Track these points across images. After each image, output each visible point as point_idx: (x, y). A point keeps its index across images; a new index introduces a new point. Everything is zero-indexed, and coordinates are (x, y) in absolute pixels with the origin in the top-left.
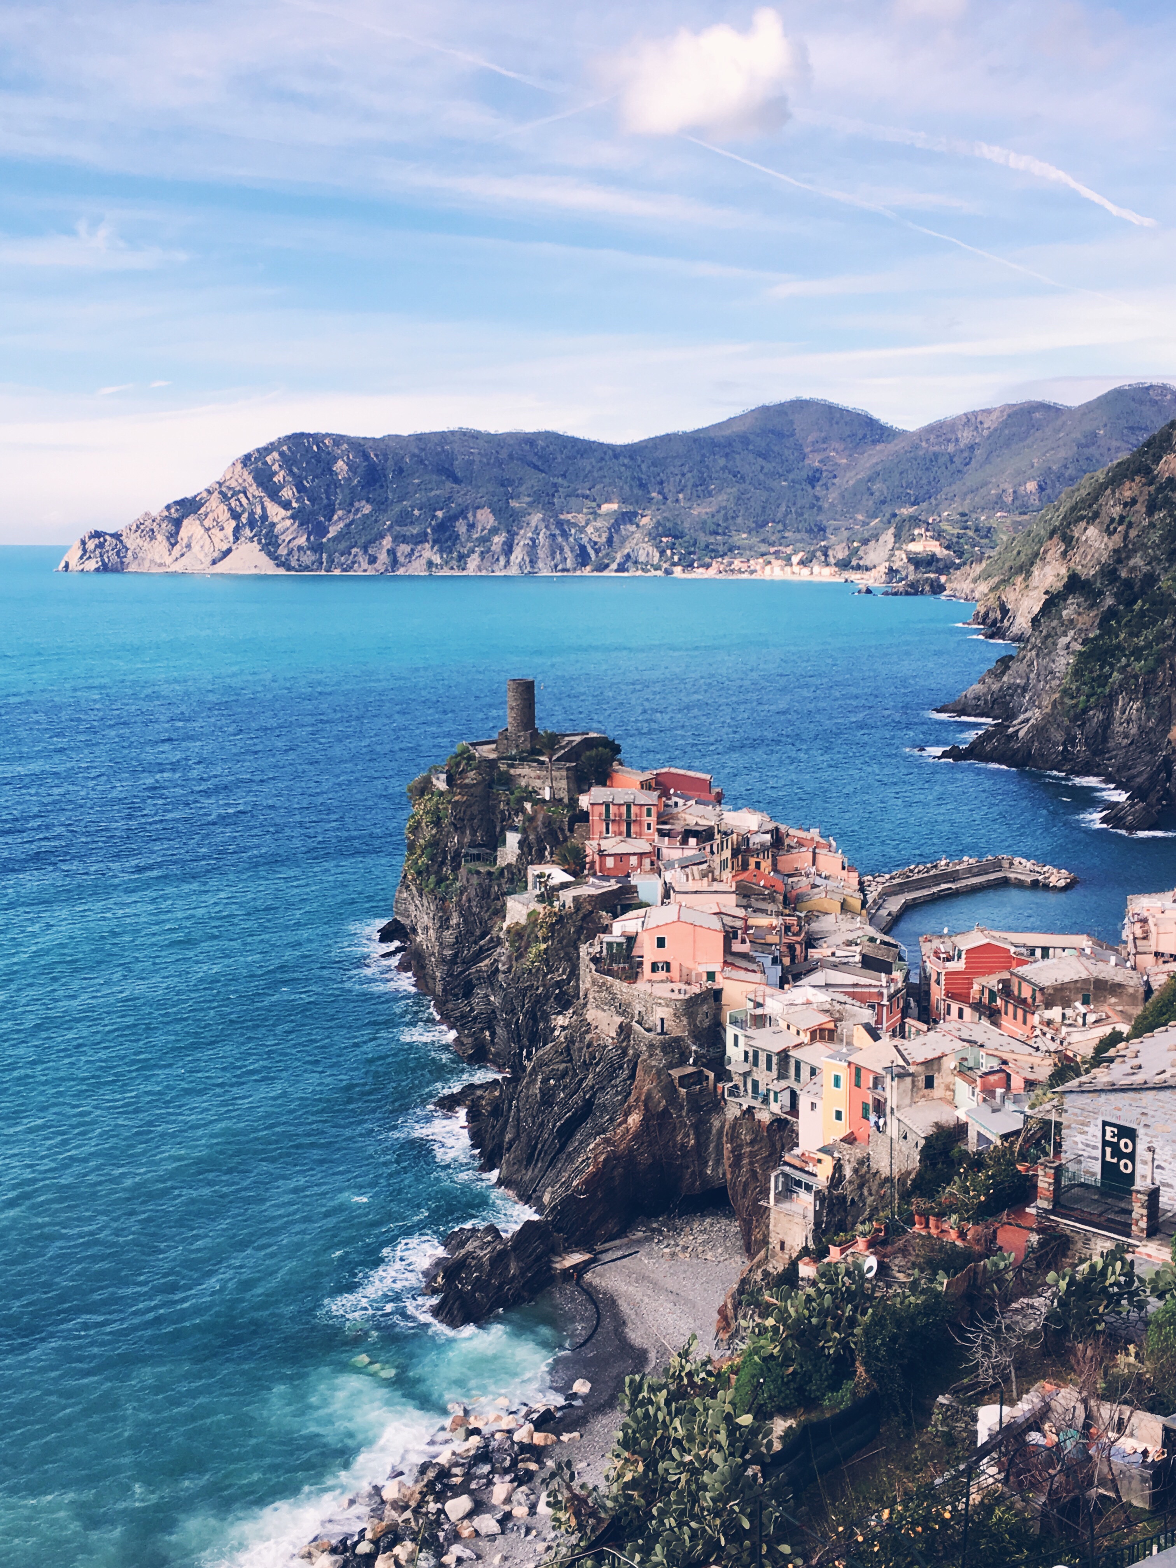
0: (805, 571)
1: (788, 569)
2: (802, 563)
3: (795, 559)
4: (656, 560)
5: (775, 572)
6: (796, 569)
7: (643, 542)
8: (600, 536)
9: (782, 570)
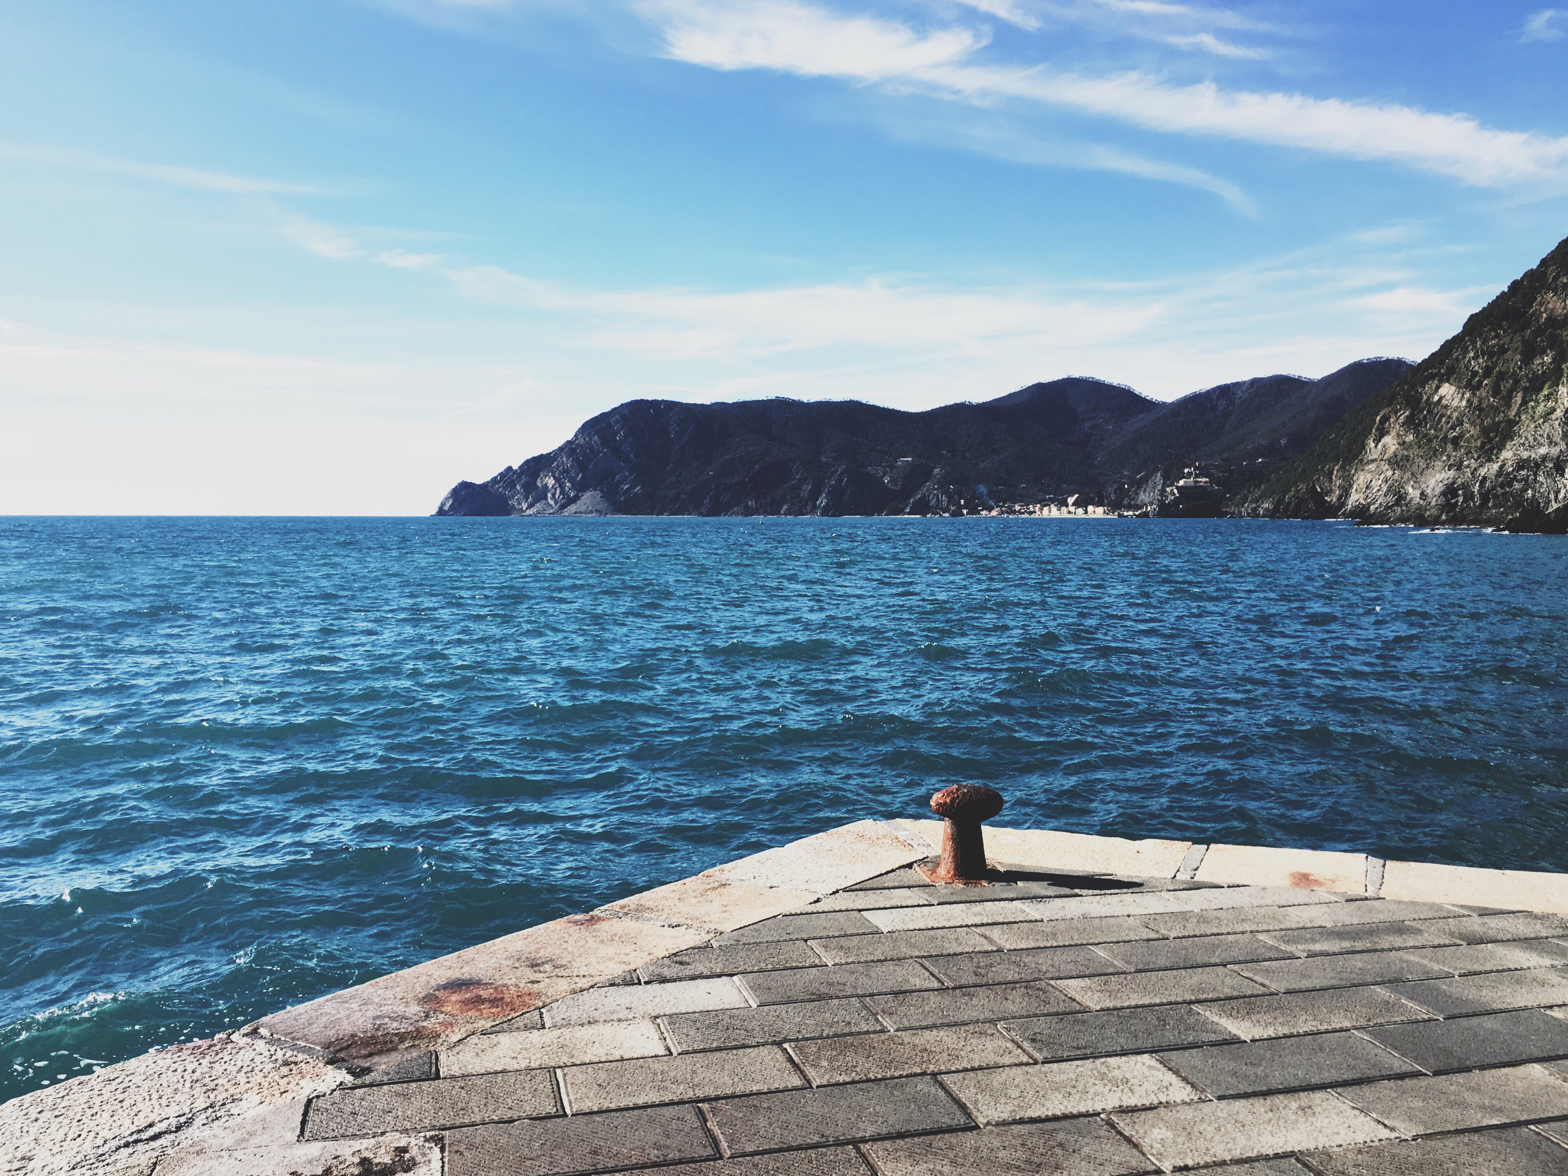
0: (1080, 511)
1: (1064, 509)
2: (1076, 504)
3: (1071, 500)
4: (945, 503)
5: (1053, 512)
6: (1072, 509)
7: (934, 489)
8: (896, 485)
9: (1059, 510)
